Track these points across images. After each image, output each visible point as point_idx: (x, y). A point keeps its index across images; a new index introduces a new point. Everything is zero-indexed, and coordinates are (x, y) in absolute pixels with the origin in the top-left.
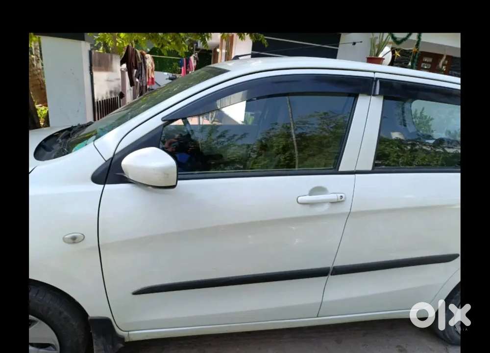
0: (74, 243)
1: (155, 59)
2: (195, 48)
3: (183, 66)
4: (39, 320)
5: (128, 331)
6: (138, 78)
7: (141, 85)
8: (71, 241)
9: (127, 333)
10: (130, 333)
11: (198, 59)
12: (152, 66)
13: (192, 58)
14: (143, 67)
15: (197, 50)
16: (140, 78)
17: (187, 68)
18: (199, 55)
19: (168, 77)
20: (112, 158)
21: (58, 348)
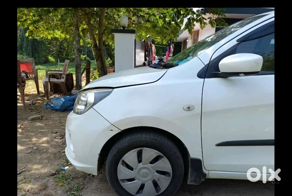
0: (189, 110)
1: (156, 47)
2: (172, 42)
3: (167, 51)
4: (165, 157)
5: (209, 171)
6: (148, 57)
7: (149, 60)
8: (188, 109)
9: (208, 172)
10: (210, 172)
11: (174, 47)
12: (155, 50)
13: (171, 46)
14: (151, 51)
15: (173, 43)
16: (149, 56)
17: (169, 53)
18: (175, 45)
19: (157, 59)
20: (209, 64)
21: (171, 175)
